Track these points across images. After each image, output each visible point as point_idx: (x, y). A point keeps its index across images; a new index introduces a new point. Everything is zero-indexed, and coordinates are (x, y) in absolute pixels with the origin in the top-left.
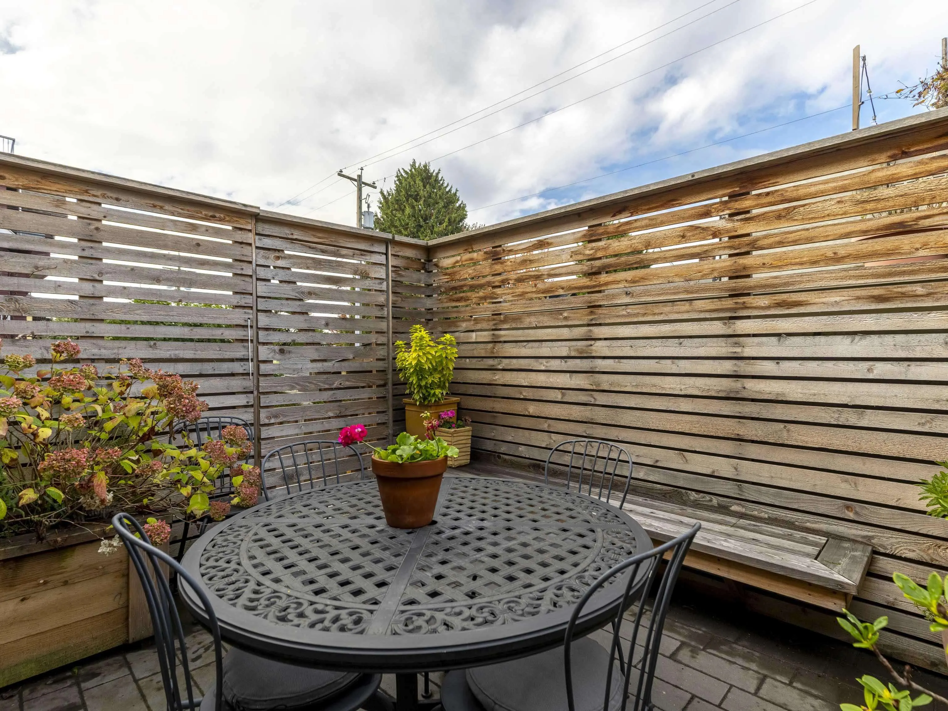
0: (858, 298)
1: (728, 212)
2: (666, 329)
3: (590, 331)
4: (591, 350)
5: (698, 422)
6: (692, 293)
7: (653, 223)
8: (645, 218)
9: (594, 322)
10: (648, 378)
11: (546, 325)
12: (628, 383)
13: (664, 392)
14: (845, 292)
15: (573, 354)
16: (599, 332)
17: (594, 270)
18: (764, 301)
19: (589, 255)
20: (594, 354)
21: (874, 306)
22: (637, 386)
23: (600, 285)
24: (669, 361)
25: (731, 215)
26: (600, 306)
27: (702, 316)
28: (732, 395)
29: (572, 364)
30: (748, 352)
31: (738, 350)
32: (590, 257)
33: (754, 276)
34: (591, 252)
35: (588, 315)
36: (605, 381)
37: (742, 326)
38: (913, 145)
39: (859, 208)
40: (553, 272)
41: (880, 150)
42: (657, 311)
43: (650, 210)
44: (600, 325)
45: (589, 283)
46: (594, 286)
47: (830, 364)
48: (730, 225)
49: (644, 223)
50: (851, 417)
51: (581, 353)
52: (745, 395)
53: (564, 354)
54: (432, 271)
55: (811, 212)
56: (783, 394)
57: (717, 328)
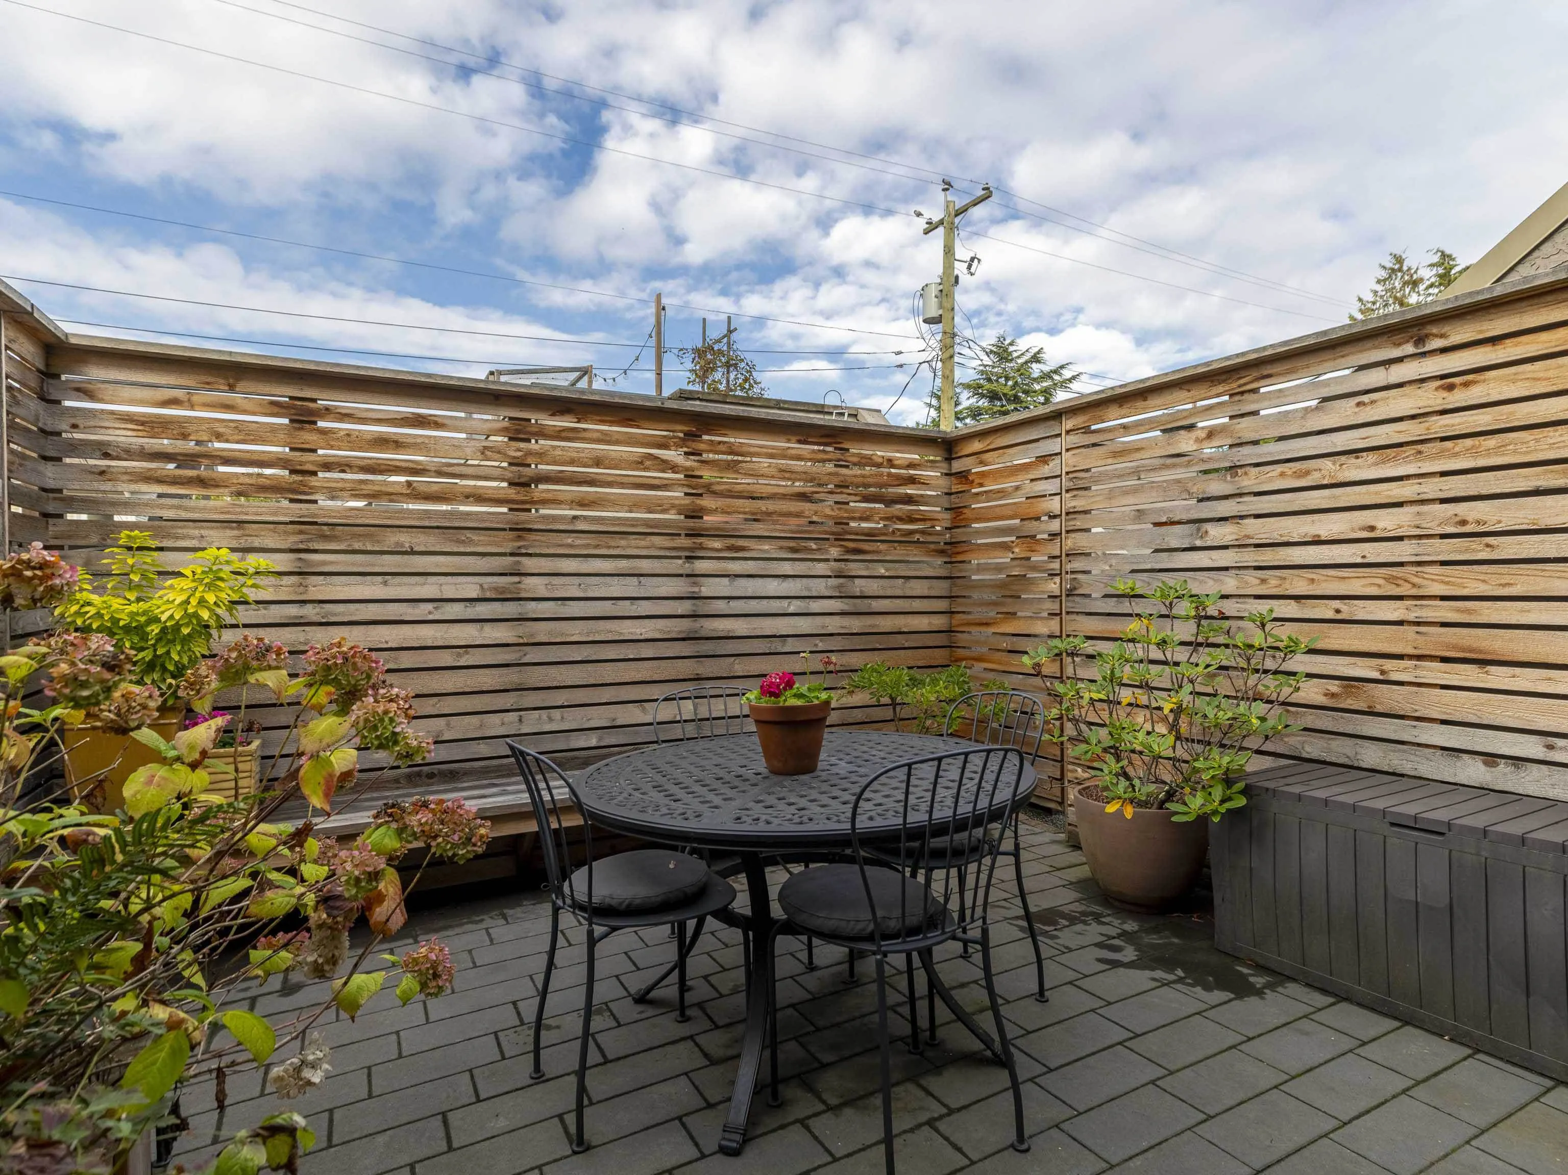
0: (781, 548)
1: (685, 449)
2: (623, 565)
3: (519, 563)
4: (520, 589)
5: (659, 668)
6: (651, 527)
7: (606, 439)
8: (598, 431)
9: (524, 551)
10: (601, 622)
11: (432, 549)
12: (576, 632)
13: (622, 638)
14: (774, 542)
15: (488, 595)
16: (530, 564)
17: (522, 480)
18: (717, 544)
19: (515, 457)
20: (523, 595)
21: (790, 556)
22: (588, 634)
23: (533, 502)
24: (628, 603)
25: (686, 453)
26: (530, 530)
27: (662, 553)
28: (691, 636)
29: (483, 610)
30: (705, 591)
31: (696, 589)
32: (515, 461)
33: (705, 518)
34: (519, 454)
35: (512, 540)
36: (542, 632)
37: (701, 566)
38: (812, 437)
39: (780, 475)
40: (445, 469)
41: (794, 434)
42: (613, 544)
43: (603, 422)
44: (530, 555)
45: (514, 497)
46: (523, 502)
47: (765, 602)
48: (688, 464)
49: (595, 435)
50: (777, 646)
51: (501, 593)
52: (703, 634)
53: (474, 595)
54: (58, 402)
55: (753, 469)
56: (733, 631)
57: (676, 566)
